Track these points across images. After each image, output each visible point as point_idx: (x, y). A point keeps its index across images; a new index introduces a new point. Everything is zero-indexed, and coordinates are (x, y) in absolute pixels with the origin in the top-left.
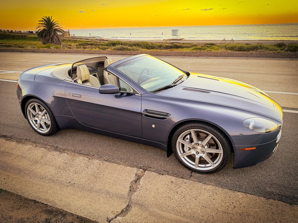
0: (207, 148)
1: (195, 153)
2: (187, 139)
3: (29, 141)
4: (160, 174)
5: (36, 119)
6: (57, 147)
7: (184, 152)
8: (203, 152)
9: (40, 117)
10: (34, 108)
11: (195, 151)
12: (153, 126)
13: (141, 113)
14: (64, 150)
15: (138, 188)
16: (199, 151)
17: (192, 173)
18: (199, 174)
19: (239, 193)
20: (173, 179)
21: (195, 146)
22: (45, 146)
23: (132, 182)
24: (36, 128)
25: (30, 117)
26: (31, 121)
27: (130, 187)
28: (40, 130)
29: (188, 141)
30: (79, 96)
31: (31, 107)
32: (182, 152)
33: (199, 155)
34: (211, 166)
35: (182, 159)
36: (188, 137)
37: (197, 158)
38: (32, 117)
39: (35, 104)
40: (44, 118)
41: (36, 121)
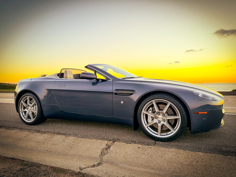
0: (167, 116)
1: (157, 122)
2: (150, 110)
3: (17, 128)
4: (127, 143)
5: (26, 110)
6: (39, 130)
7: (148, 123)
8: (164, 120)
9: (30, 108)
10: (26, 102)
11: (157, 120)
12: (122, 102)
13: (112, 93)
14: (45, 132)
15: (109, 152)
16: (160, 119)
17: (155, 142)
18: (162, 142)
19: (199, 153)
20: (140, 146)
21: (157, 116)
22: (29, 130)
23: (103, 149)
24: (24, 119)
25: (21, 110)
26: (21, 113)
27: (101, 152)
28: (27, 120)
29: (151, 112)
31: (23, 101)
32: (146, 123)
33: (160, 124)
34: (173, 132)
35: (147, 129)
36: (151, 109)
37: (160, 126)
38: (22, 110)
39: (28, 97)
40: (32, 109)
41: (25, 112)
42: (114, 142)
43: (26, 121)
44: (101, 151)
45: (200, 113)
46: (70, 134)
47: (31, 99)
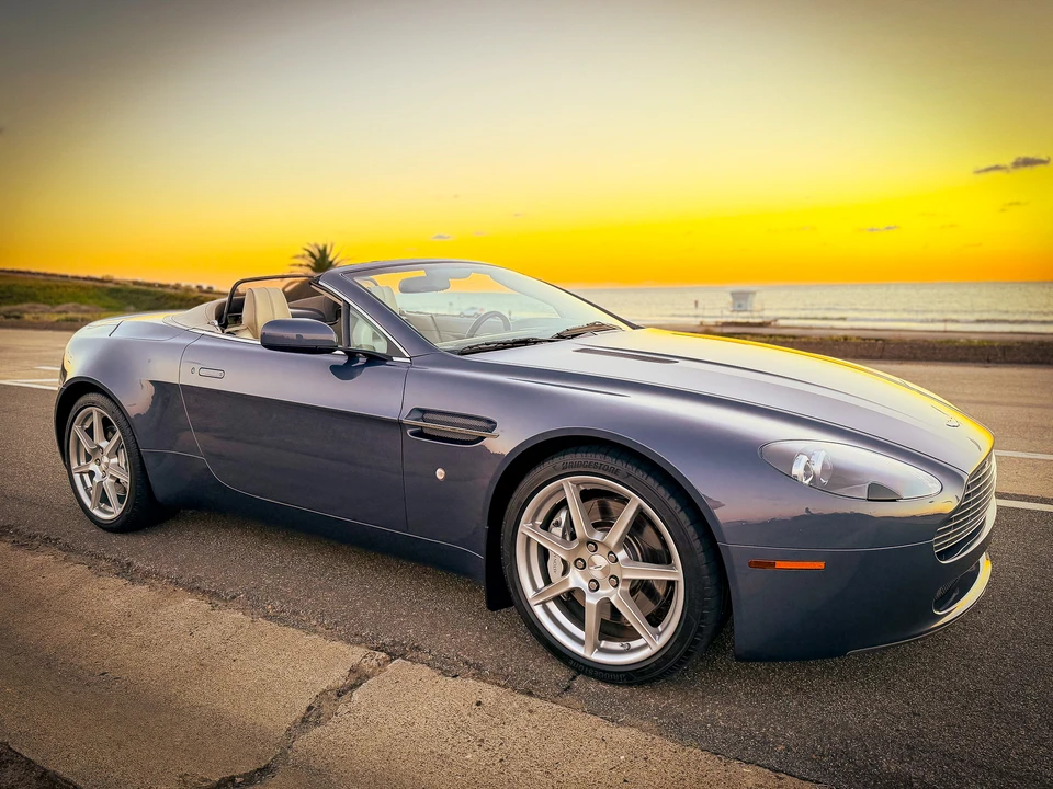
0: (625, 561)
1: (585, 585)
2: (558, 524)
3: (55, 545)
4: (445, 673)
5: (93, 466)
6: (129, 565)
7: (547, 581)
8: (615, 581)
9: (106, 459)
10: (90, 431)
11: (584, 576)
12: (440, 474)
13: (399, 424)
14: (147, 575)
15: (336, 714)
16: (597, 574)
17: (574, 678)
18: (601, 685)
19: (747, 770)
20: (489, 692)
22: (94, 560)
23: (324, 692)
24: (88, 503)
25: (79, 464)
26: (77, 477)
27: (310, 708)
28: (100, 509)
29: (557, 531)
30: (217, 374)
31: (82, 425)
32: (540, 583)
33: (596, 597)
34: (648, 645)
35: (539, 611)
36: (562, 516)
37: (590, 605)
38: (83, 463)
39: (94, 410)
40: (114, 464)
41: (92, 474)
42: (392, 656)
43: (96, 512)
44: (307, 703)
45: (780, 565)
46: (234, 598)
47: (106, 423)
